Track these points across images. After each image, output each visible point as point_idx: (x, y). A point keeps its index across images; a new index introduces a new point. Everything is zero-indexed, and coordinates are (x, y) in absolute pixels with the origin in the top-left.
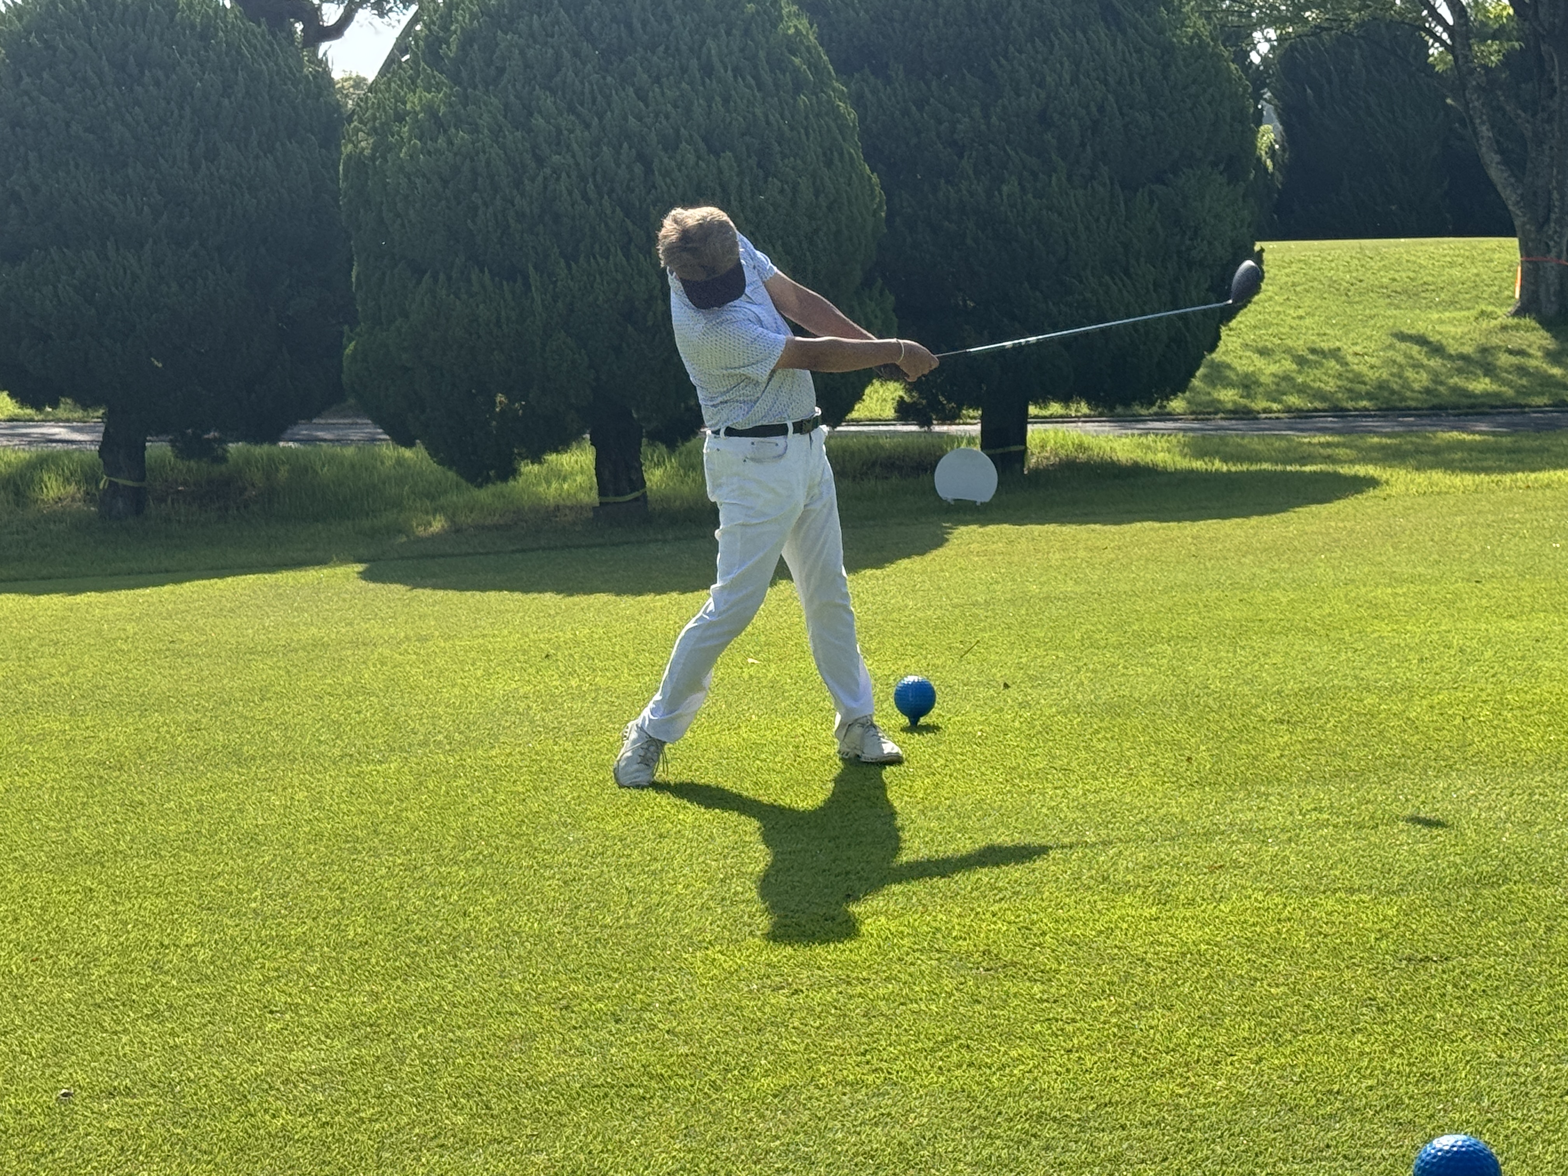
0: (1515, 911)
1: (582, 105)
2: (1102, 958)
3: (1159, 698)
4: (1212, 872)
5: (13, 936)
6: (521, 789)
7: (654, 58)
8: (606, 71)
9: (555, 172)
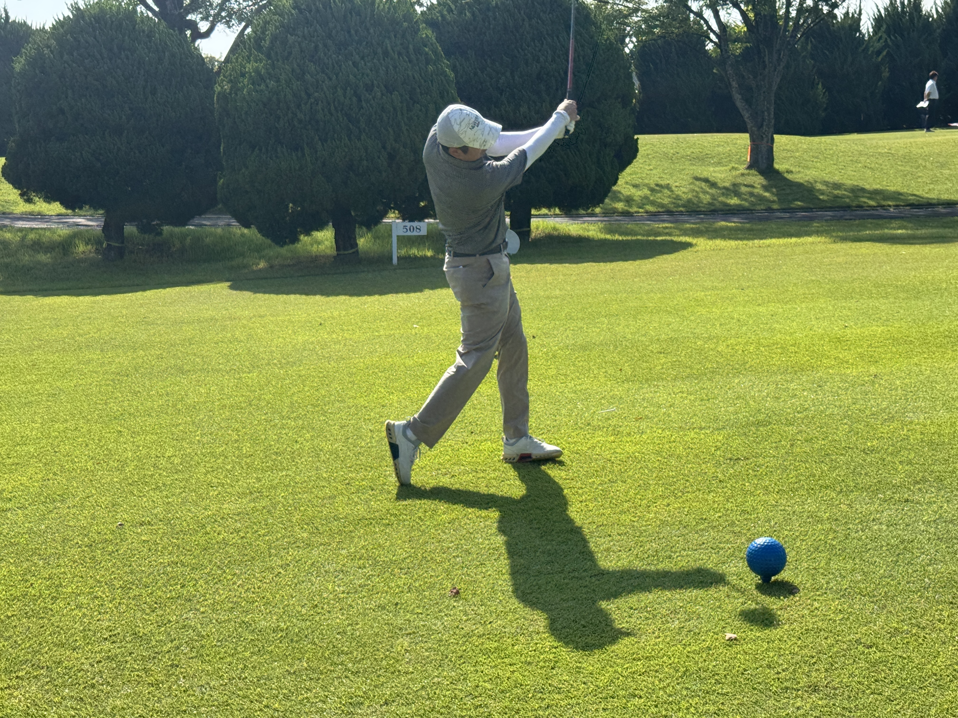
0: (776, 437)
1: (328, 69)
2: (591, 459)
3: (604, 342)
4: (637, 421)
5: (87, 453)
6: (315, 385)
7: (361, 48)
8: (339, 53)
9: (316, 101)
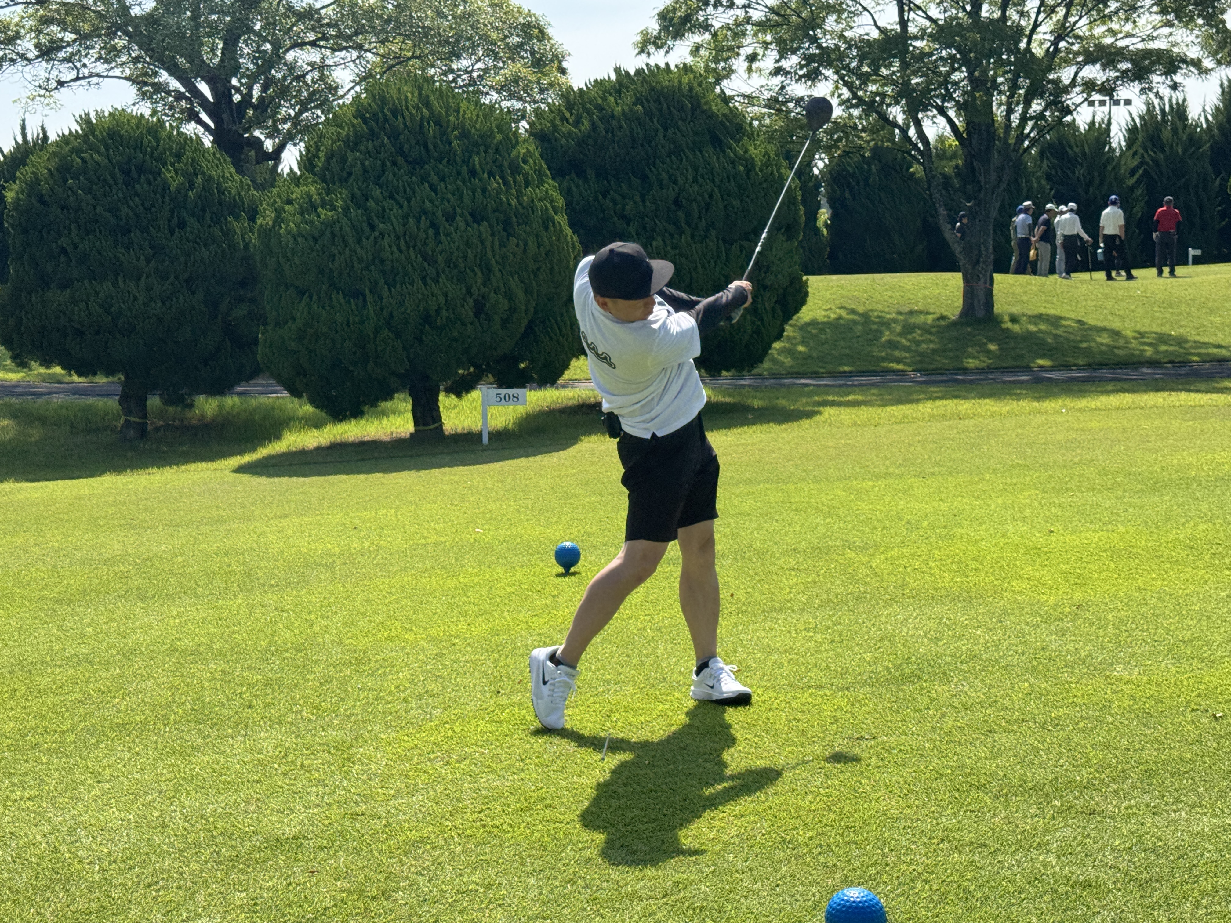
1: (398, 194)
7: (441, 166)
8: (412, 174)
9: (381, 234)
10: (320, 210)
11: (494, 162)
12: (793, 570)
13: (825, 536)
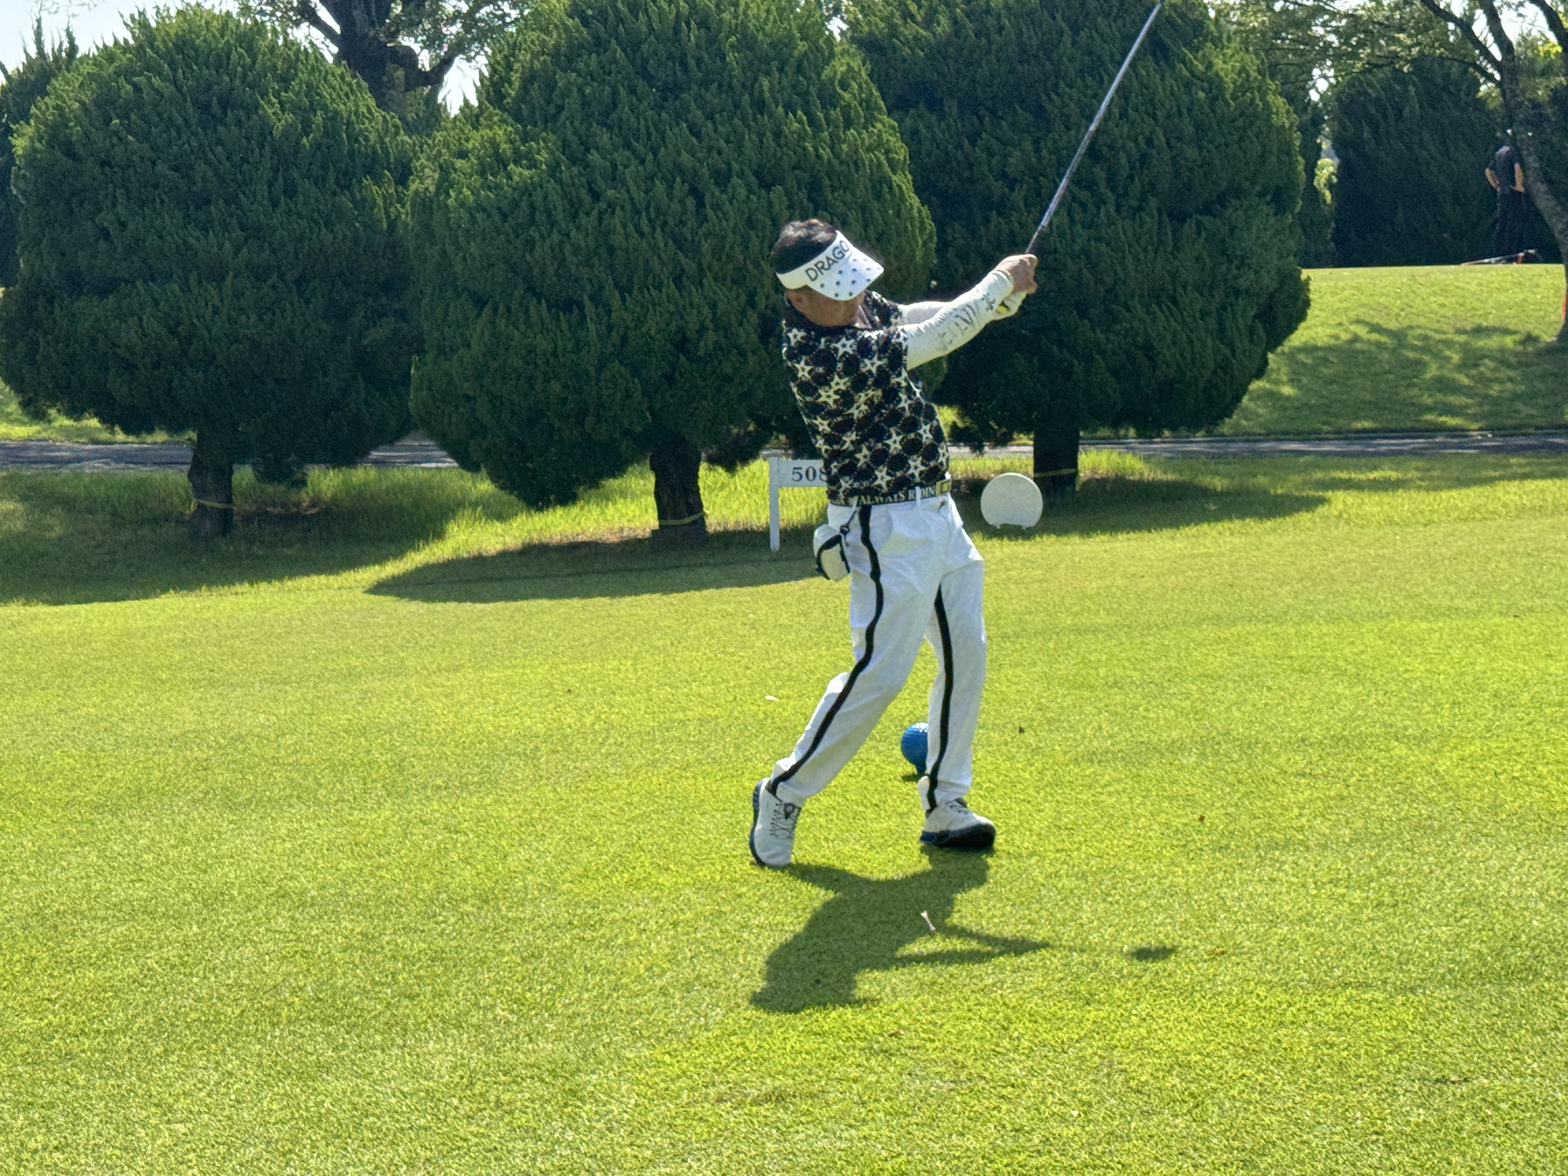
1: (637, 141)
7: (708, 96)
8: (662, 107)
9: (609, 206)
10: (511, 166)
11: (794, 87)
12: (1303, 775)
13: (1352, 717)
